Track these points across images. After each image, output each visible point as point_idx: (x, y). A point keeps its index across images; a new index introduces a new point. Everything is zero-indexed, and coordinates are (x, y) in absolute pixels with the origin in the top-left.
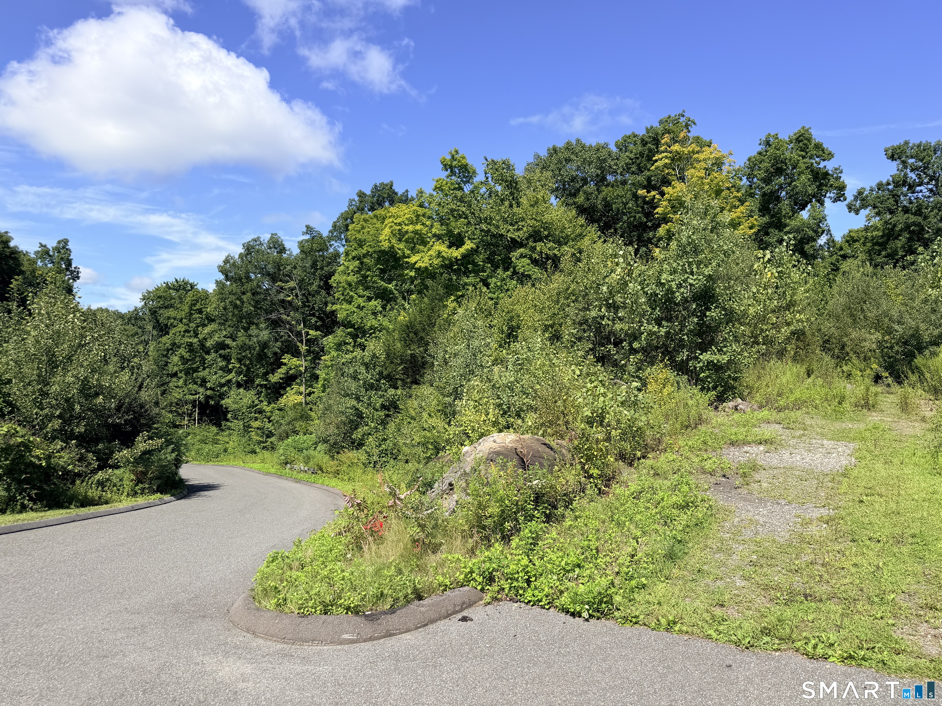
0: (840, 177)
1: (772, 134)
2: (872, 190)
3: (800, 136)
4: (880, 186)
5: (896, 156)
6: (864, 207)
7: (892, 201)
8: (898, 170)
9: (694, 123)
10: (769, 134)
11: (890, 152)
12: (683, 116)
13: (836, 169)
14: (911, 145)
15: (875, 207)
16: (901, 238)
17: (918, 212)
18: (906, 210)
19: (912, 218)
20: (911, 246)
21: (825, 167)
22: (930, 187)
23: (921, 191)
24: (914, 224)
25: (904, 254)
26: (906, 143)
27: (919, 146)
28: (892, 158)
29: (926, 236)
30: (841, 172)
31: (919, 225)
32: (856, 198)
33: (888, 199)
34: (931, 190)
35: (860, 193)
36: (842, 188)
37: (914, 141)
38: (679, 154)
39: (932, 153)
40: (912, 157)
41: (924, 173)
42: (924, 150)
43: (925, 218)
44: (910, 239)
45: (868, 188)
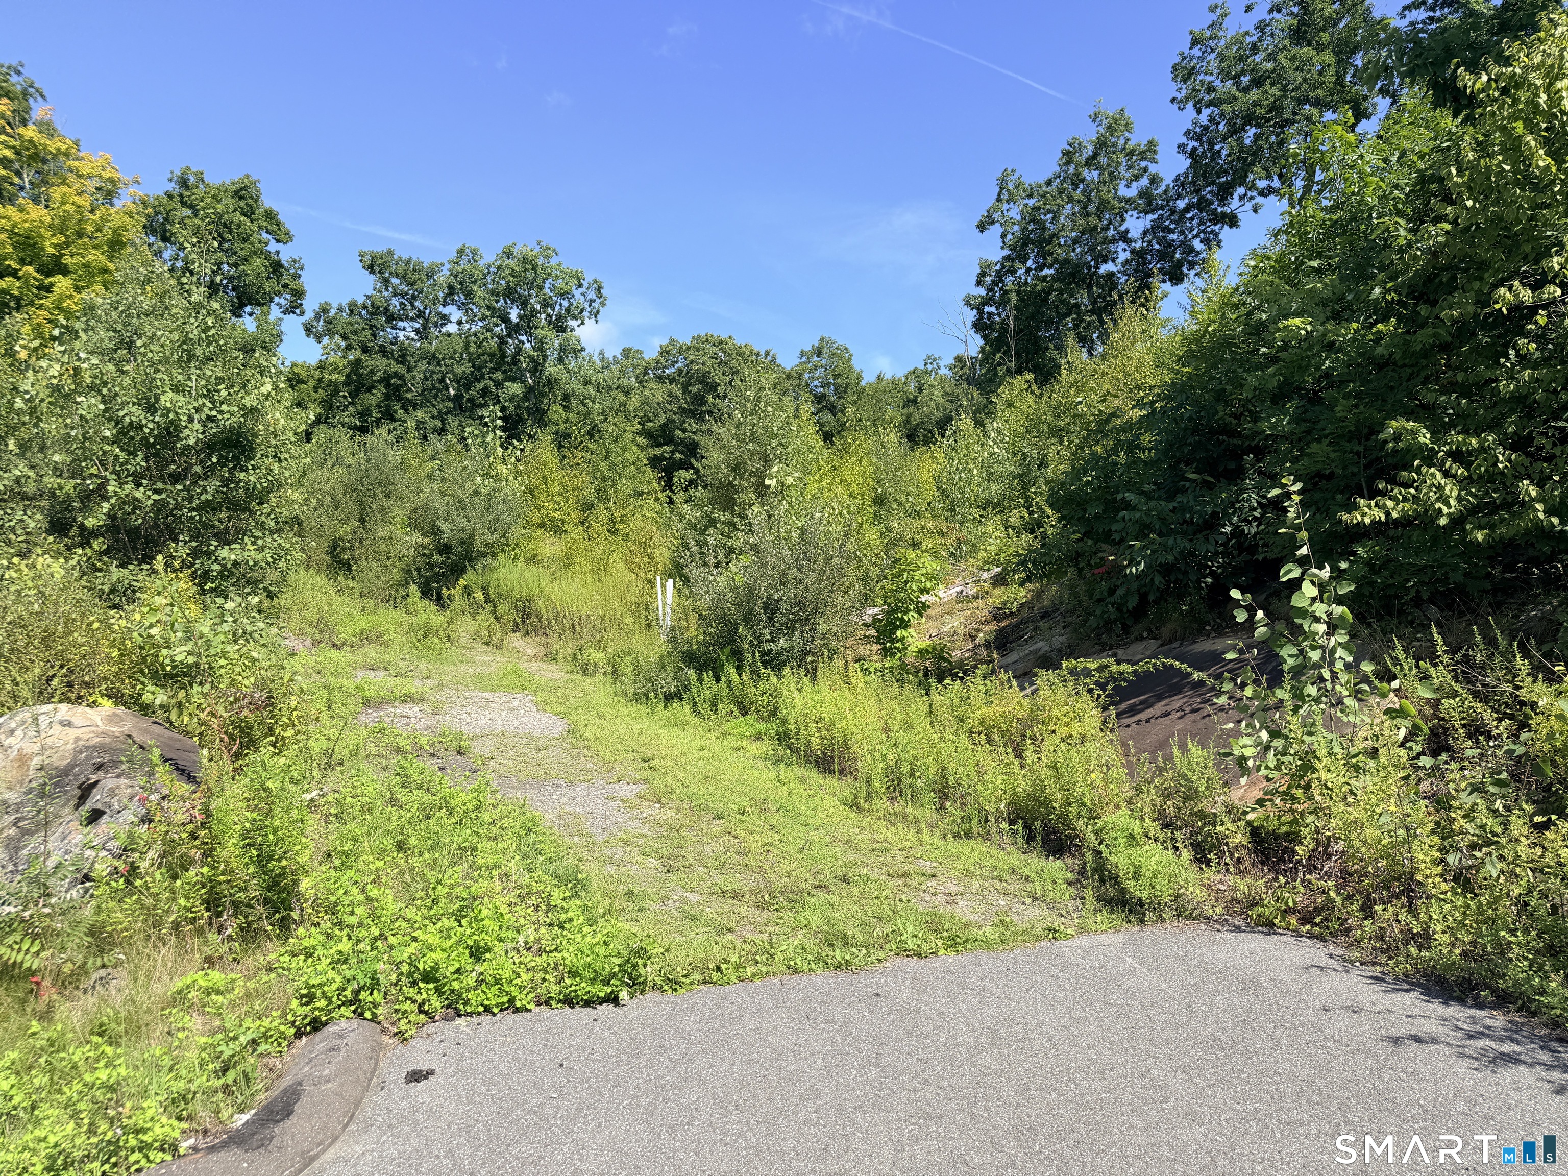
0: (300, 276)
1: (194, 170)
2: (340, 310)
3: (241, 189)
4: (352, 308)
5: (376, 268)
6: (330, 332)
7: (368, 333)
8: (375, 289)
9: (42, 96)
10: (188, 168)
11: (368, 258)
12: (19, 73)
13: (294, 261)
14: (395, 257)
15: (344, 338)
16: (375, 391)
17: (402, 359)
18: (383, 351)
19: (395, 367)
20: (388, 406)
21: (278, 253)
22: (417, 325)
23: (404, 329)
24: (396, 375)
25: (379, 415)
26: (390, 253)
27: (408, 263)
28: (371, 268)
29: (409, 395)
30: (302, 269)
31: (400, 377)
32: (318, 317)
33: (364, 329)
34: (417, 331)
35: (324, 310)
36: (299, 294)
37: (402, 253)
38: (35, 147)
39: (424, 278)
40: (397, 276)
41: (412, 304)
42: (415, 270)
43: (409, 370)
44: (387, 397)
45: (335, 305)
